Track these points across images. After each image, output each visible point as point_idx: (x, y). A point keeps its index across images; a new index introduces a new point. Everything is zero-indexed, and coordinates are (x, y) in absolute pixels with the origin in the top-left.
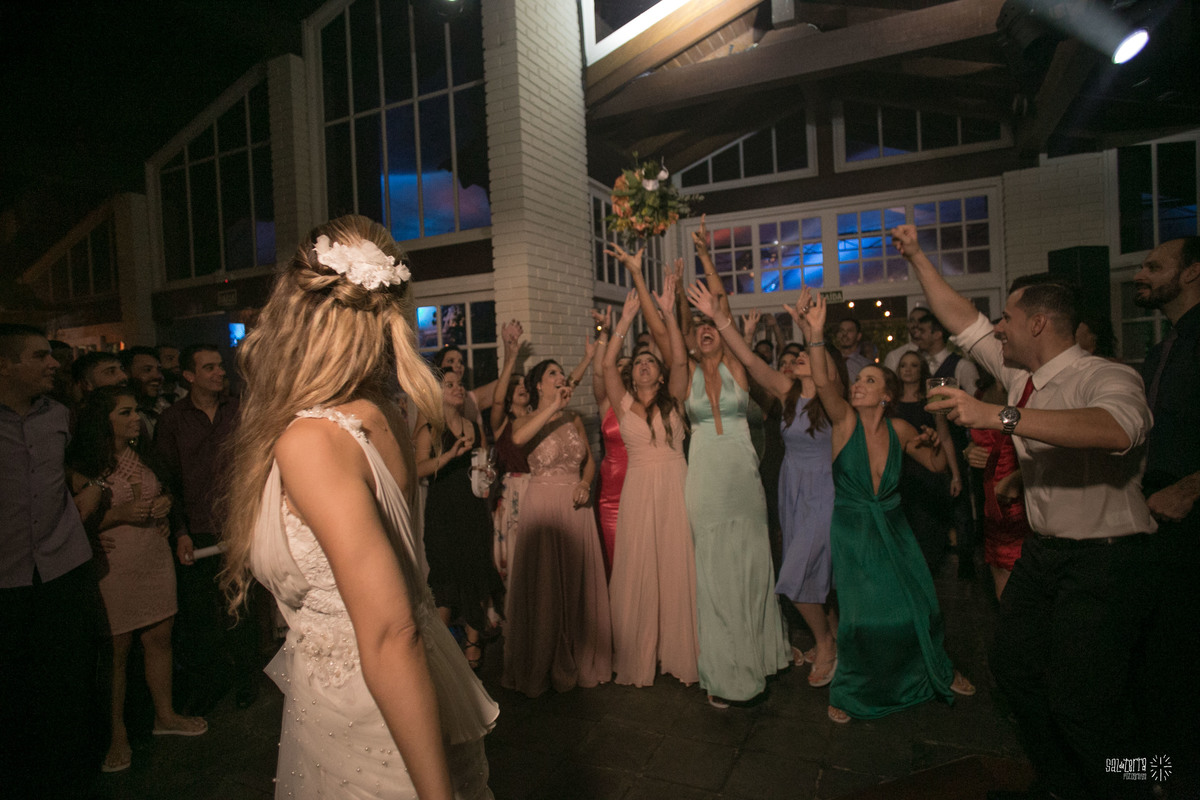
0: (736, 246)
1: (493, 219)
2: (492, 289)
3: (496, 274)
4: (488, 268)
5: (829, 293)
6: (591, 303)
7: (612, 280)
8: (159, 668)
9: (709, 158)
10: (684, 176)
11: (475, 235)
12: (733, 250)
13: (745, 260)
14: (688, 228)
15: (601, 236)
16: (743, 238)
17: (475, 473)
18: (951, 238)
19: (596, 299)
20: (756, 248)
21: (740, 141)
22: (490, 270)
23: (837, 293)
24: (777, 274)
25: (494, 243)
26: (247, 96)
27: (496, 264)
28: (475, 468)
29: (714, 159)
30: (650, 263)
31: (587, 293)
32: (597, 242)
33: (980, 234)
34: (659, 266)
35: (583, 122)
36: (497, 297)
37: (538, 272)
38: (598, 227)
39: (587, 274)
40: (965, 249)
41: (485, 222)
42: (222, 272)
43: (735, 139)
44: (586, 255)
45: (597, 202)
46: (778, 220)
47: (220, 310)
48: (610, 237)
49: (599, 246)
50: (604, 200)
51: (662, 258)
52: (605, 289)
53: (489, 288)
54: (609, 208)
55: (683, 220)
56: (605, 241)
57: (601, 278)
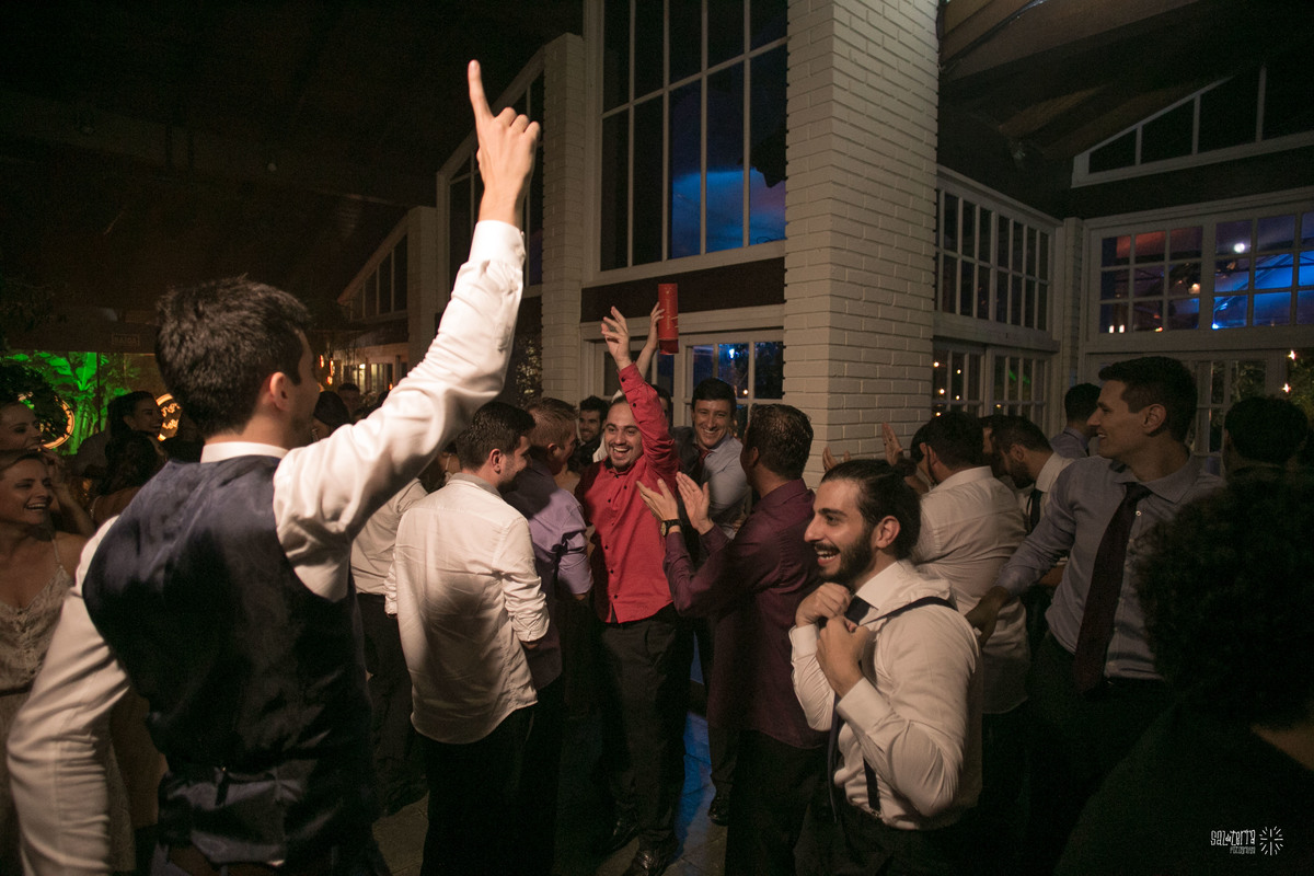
1: (789, 230)
2: (782, 328)
3: (787, 307)
4: (777, 298)
6: (929, 346)
7: (966, 311)
9: (1139, 127)
10: (1092, 156)
14: (1093, 233)
15: (954, 249)
19: (937, 340)
21: (1196, 96)
22: (780, 300)
25: (789, 263)
26: (529, 90)
27: (787, 293)
29: (1145, 128)
30: (1030, 285)
32: (946, 257)
34: (1043, 288)
35: (935, 85)
36: (786, 338)
37: (847, 306)
38: (951, 232)
39: (926, 305)
43: (1190, 92)
44: (926, 278)
45: (951, 200)
48: (968, 250)
49: (950, 262)
50: (963, 196)
51: (1049, 277)
52: (960, 325)
53: (778, 325)
54: (969, 208)
55: (1086, 221)
56: (959, 255)
57: (949, 308)
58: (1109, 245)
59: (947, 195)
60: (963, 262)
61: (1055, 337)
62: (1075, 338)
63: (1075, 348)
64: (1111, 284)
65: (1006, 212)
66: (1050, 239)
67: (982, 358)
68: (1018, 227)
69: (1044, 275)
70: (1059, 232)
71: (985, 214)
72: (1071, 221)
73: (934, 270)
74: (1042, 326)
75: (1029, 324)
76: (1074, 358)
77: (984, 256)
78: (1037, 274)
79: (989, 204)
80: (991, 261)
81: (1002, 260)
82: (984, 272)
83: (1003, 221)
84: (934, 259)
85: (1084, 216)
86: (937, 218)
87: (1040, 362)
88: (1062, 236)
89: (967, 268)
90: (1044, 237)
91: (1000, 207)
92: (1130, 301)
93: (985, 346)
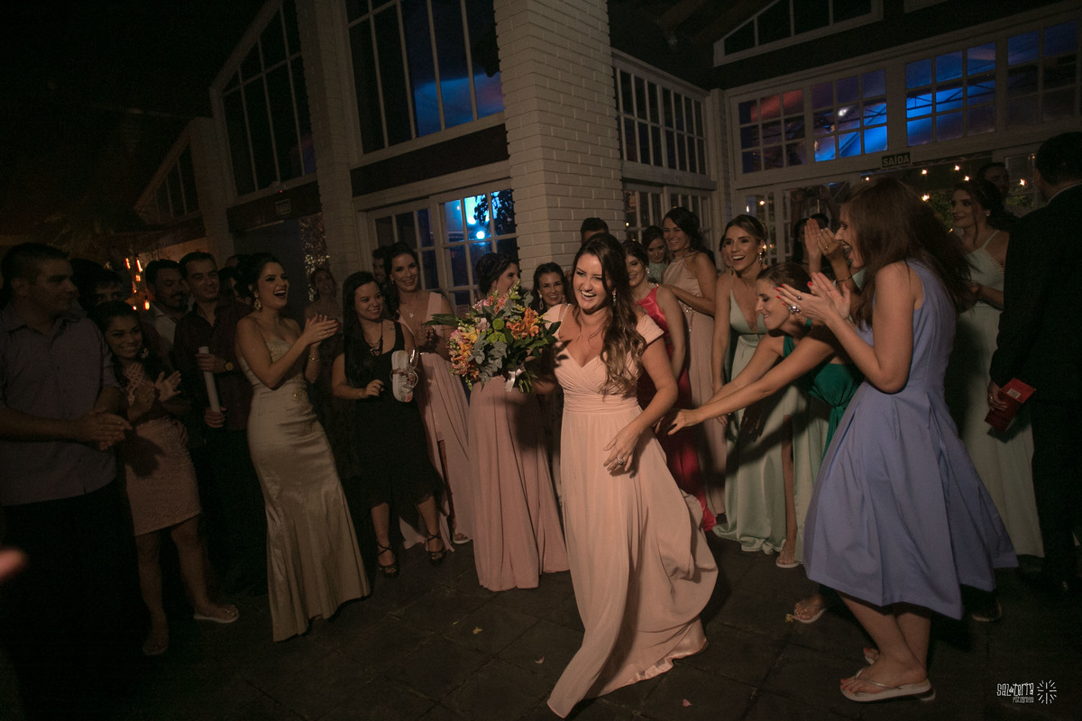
0: (786, 113)
1: (505, 101)
2: (509, 177)
3: (511, 160)
5: (893, 156)
6: (619, 184)
7: (645, 160)
8: (192, 563)
9: (755, 17)
10: (726, 41)
11: (492, 121)
12: (782, 118)
13: (796, 130)
14: (732, 99)
16: (794, 107)
17: (396, 378)
19: (625, 181)
20: (808, 113)
22: (506, 156)
23: (903, 155)
25: (509, 127)
26: (281, 8)
27: (510, 149)
28: (395, 372)
29: (759, 18)
30: (691, 140)
31: (614, 174)
32: (625, 118)
34: (701, 142)
36: (514, 184)
37: (554, 155)
38: (628, 103)
39: (614, 153)
41: (496, 107)
42: (277, 183)
44: (611, 133)
45: (625, 77)
46: (833, 78)
47: (279, 219)
48: (642, 114)
49: (629, 123)
50: (634, 73)
51: (704, 134)
52: (637, 169)
53: (506, 176)
54: (639, 82)
55: (727, 91)
56: (635, 117)
57: (632, 158)
58: (746, 109)
59: (622, 73)
60: (639, 123)
61: (713, 179)
62: (727, 180)
63: (727, 186)
64: (748, 137)
65: (668, 85)
66: (702, 106)
67: (661, 196)
68: (678, 96)
69: (700, 133)
70: (708, 99)
71: (652, 87)
72: (716, 92)
73: (617, 127)
74: (703, 171)
75: (693, 169)
76: (728, 194)
77: (655, 118)
78: (695, 133)
79: (653, 79)
80: (661, 123)
81: (668, 122)
82: (656, 131)
83: (666, 93)
84: (616, 119)
85: (724, 87)
86: (616, 87)
87: (703, 199)
88: (710, 102)
89: (643, 128)
90: (698, 105)
91: (662, 81)
92: (761, 147)
93: (661, 185)
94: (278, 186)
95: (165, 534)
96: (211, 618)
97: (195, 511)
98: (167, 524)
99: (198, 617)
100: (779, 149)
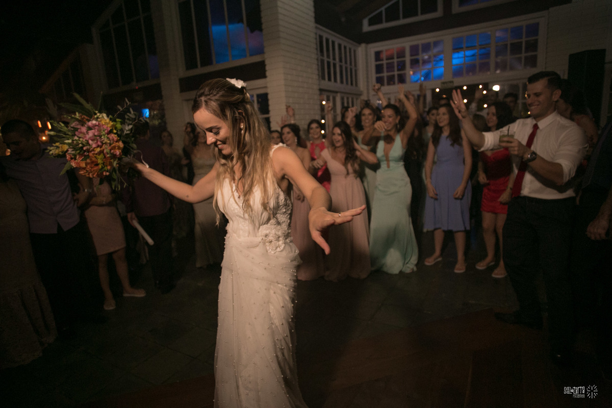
0: (398, 58)
1: (266, 50)
2: (266, 87)
3: (268, 79)
4: (264, 76)
5: (446, 83)
6: (318, 92)
7: (329, 79)
10: (370, 19)
11: (256, 59)
12: (395, 60)
13: (402, 66)
14: (371, 49)
15: (322, 55)
16: (401, 54)
18: (516, 48)
19: (321, 90)
20: (408, 59)
23: (451, 82)
24: (424, 72)
25: (267, 62)
27: (268, 74)
30: (351, 70)
31: (316, 87)
32: (321, 59)
33: (532, 46)
34: (356, 71)
36: (269, 91)
37: (289, 77)
38: (322, 51)
39: (315, 77)
40: (523, 55)
41: (261, 51)
42: (134, 83)
44: (315, 67)
45: (321, 37)
46: (420, 42)
48: (328, 56)
49: (322, 61)
51: (358, 66)
52: (326, 84)
54: (327, 40)
55: (369, 45)
56: (325, 58)
57: (323, 78)
58: (378, 55)
59: (319, 35)
60: (327, 61)
61: (361, 89)
64: (379, 69)
65: (341, 42)
66: (357, 52)
68: (345, 47)
69: (355, 65)
71: (333, 43)
72: (363, 45)
73: (317, 64)
74: (356, 85)
75: (352, 84)
76: (368, 97)
77: (334, 58)
78: (353, 65)
79: (334, 39)
80: (337, 61)
81: (341, 60)
82: (335, 65)
83: (340, 46)
84: (317, 59)
85: (368, 43)
86: (317, 44)
88: (361, 50)
89: (329, 63)
90: (355, 51)
91: (338, 39)
92: (385, 74)
93: (337, 92)
94: (135, 85)
95: (110, 255)
96: (132, 295)
97: (124, 245)
98: (112, 250)
99: (126, 295)
100: (393, 76)
